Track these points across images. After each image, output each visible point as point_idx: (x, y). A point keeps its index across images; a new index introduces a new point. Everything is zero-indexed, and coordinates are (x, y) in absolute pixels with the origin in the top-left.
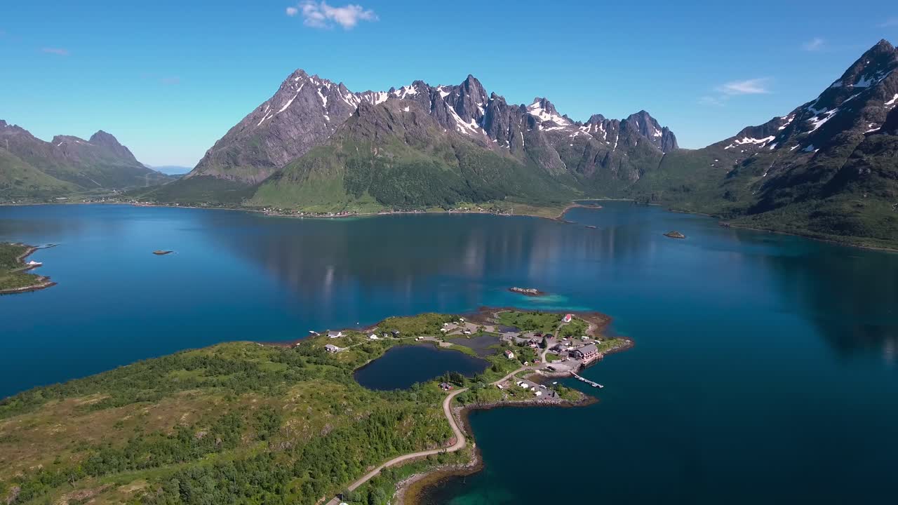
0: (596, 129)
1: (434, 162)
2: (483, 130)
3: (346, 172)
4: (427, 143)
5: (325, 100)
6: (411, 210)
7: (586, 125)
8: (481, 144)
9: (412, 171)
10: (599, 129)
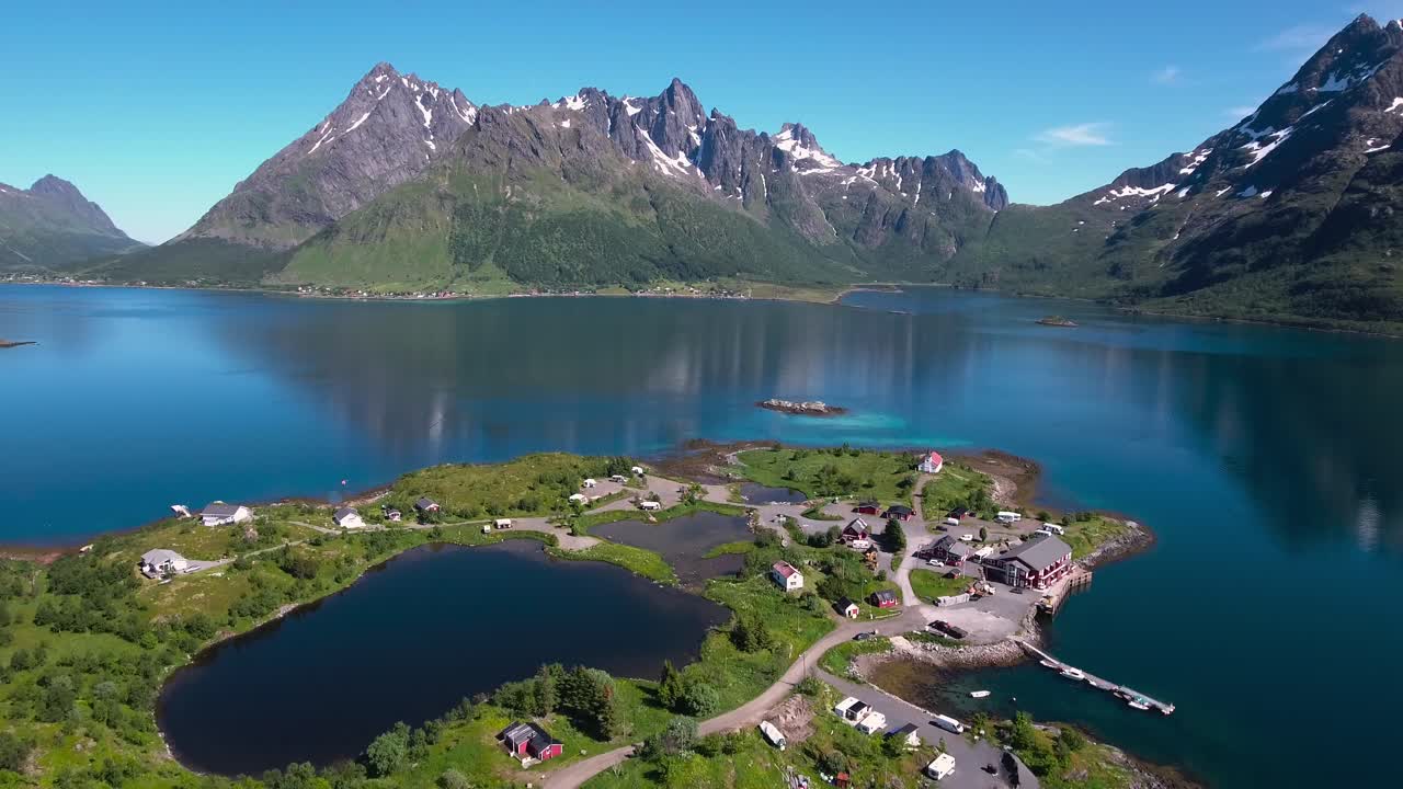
0: (885, 173)
1: (613, 212)
2: (699, 170)
3: (453, 227)
4: (601, 181)
5: (428, 116)
6: (569, 290)
7: (867, 166)
8: (696, 190)
9: (574, 225)
10: (889, 173)
